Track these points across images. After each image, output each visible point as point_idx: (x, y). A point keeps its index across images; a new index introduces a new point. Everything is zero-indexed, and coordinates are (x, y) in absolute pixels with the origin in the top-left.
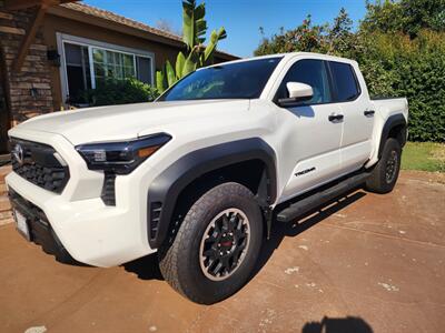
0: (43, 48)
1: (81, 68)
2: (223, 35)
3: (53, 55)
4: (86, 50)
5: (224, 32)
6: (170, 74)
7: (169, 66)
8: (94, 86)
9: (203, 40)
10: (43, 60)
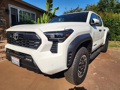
0: (4, 8)
1: (15, 15)
2: (58, 9)
3: (7, 11)
4: (17, 10)
5: (58, 8)
6: (41, 19)
7: (41, 17)
8: (19, 21)
9: (51, 10)
10: (4, 12)
